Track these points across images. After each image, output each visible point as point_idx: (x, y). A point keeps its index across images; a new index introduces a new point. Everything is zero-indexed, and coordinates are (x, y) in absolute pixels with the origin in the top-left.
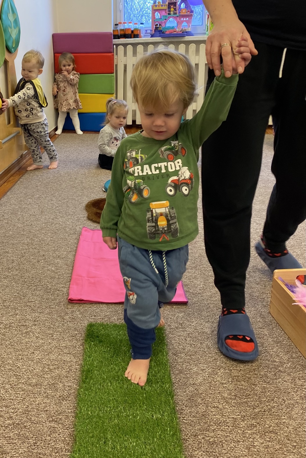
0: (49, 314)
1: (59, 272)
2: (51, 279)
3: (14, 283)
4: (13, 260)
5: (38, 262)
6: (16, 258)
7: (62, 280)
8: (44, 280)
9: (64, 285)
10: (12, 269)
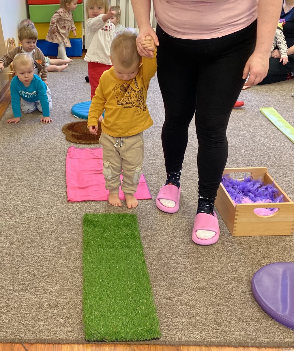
0: (57, 209)
1: (58, 181)
2: (53, 186)
3: (26, 190)
4: (21, 173)
5: (41, 174)
6: (23, 172)
7: (62, 186)
8: (48, 187)
9: (64, 190)
10: (22, 180)
